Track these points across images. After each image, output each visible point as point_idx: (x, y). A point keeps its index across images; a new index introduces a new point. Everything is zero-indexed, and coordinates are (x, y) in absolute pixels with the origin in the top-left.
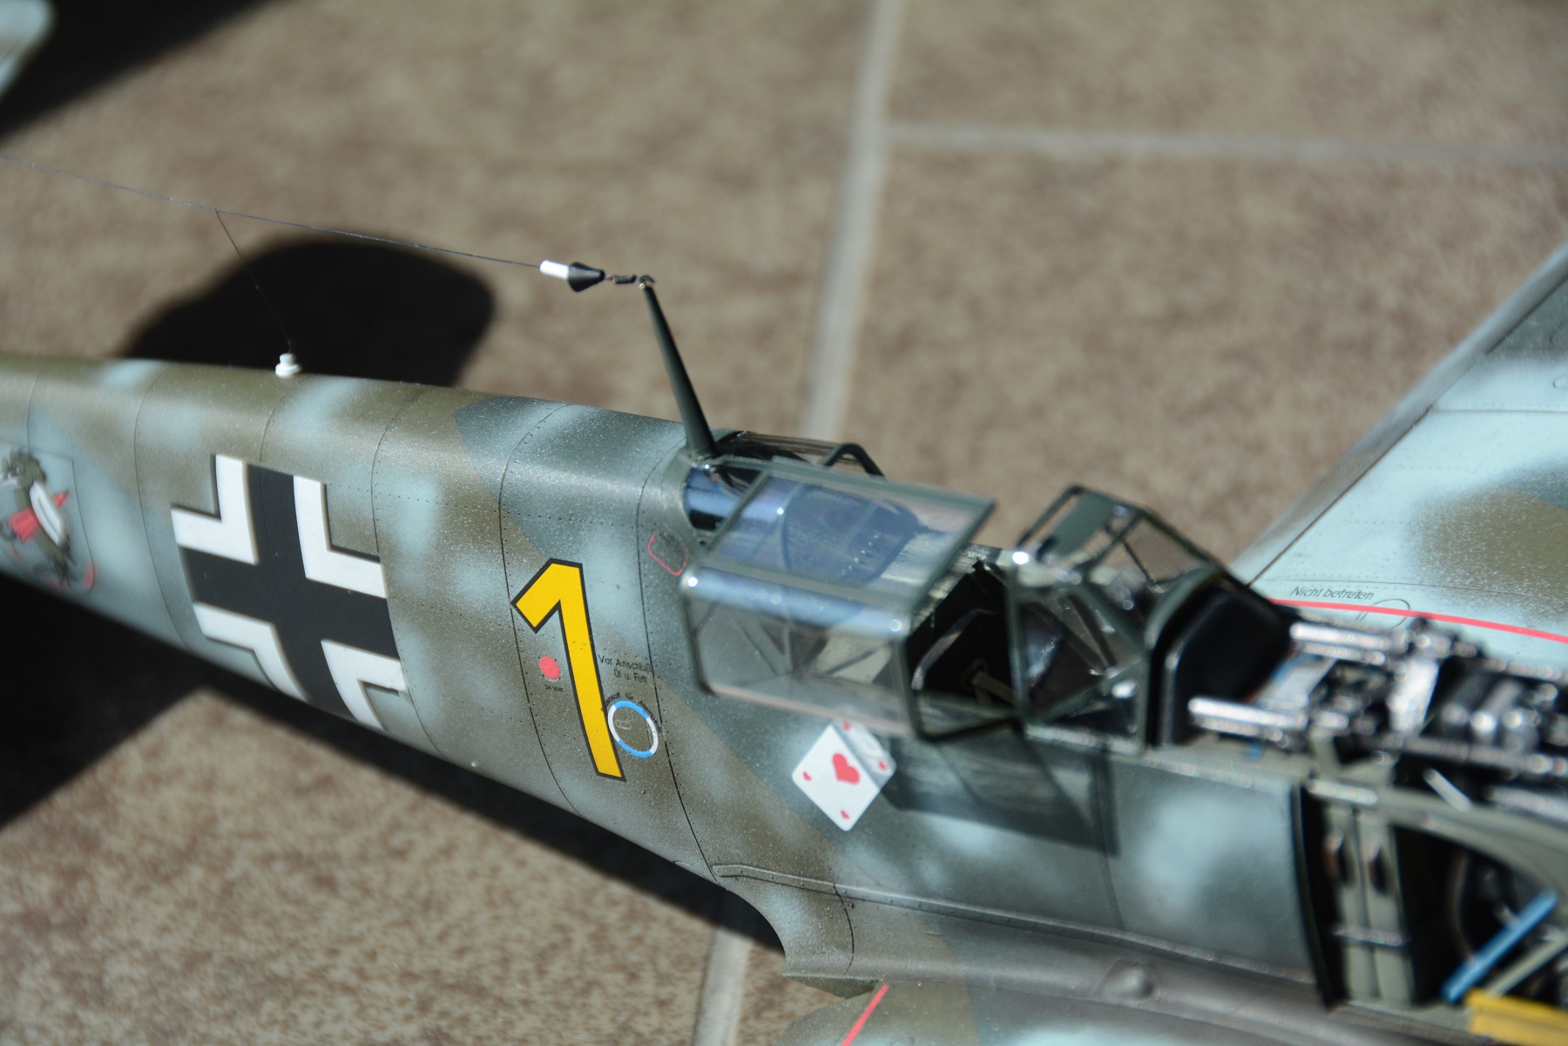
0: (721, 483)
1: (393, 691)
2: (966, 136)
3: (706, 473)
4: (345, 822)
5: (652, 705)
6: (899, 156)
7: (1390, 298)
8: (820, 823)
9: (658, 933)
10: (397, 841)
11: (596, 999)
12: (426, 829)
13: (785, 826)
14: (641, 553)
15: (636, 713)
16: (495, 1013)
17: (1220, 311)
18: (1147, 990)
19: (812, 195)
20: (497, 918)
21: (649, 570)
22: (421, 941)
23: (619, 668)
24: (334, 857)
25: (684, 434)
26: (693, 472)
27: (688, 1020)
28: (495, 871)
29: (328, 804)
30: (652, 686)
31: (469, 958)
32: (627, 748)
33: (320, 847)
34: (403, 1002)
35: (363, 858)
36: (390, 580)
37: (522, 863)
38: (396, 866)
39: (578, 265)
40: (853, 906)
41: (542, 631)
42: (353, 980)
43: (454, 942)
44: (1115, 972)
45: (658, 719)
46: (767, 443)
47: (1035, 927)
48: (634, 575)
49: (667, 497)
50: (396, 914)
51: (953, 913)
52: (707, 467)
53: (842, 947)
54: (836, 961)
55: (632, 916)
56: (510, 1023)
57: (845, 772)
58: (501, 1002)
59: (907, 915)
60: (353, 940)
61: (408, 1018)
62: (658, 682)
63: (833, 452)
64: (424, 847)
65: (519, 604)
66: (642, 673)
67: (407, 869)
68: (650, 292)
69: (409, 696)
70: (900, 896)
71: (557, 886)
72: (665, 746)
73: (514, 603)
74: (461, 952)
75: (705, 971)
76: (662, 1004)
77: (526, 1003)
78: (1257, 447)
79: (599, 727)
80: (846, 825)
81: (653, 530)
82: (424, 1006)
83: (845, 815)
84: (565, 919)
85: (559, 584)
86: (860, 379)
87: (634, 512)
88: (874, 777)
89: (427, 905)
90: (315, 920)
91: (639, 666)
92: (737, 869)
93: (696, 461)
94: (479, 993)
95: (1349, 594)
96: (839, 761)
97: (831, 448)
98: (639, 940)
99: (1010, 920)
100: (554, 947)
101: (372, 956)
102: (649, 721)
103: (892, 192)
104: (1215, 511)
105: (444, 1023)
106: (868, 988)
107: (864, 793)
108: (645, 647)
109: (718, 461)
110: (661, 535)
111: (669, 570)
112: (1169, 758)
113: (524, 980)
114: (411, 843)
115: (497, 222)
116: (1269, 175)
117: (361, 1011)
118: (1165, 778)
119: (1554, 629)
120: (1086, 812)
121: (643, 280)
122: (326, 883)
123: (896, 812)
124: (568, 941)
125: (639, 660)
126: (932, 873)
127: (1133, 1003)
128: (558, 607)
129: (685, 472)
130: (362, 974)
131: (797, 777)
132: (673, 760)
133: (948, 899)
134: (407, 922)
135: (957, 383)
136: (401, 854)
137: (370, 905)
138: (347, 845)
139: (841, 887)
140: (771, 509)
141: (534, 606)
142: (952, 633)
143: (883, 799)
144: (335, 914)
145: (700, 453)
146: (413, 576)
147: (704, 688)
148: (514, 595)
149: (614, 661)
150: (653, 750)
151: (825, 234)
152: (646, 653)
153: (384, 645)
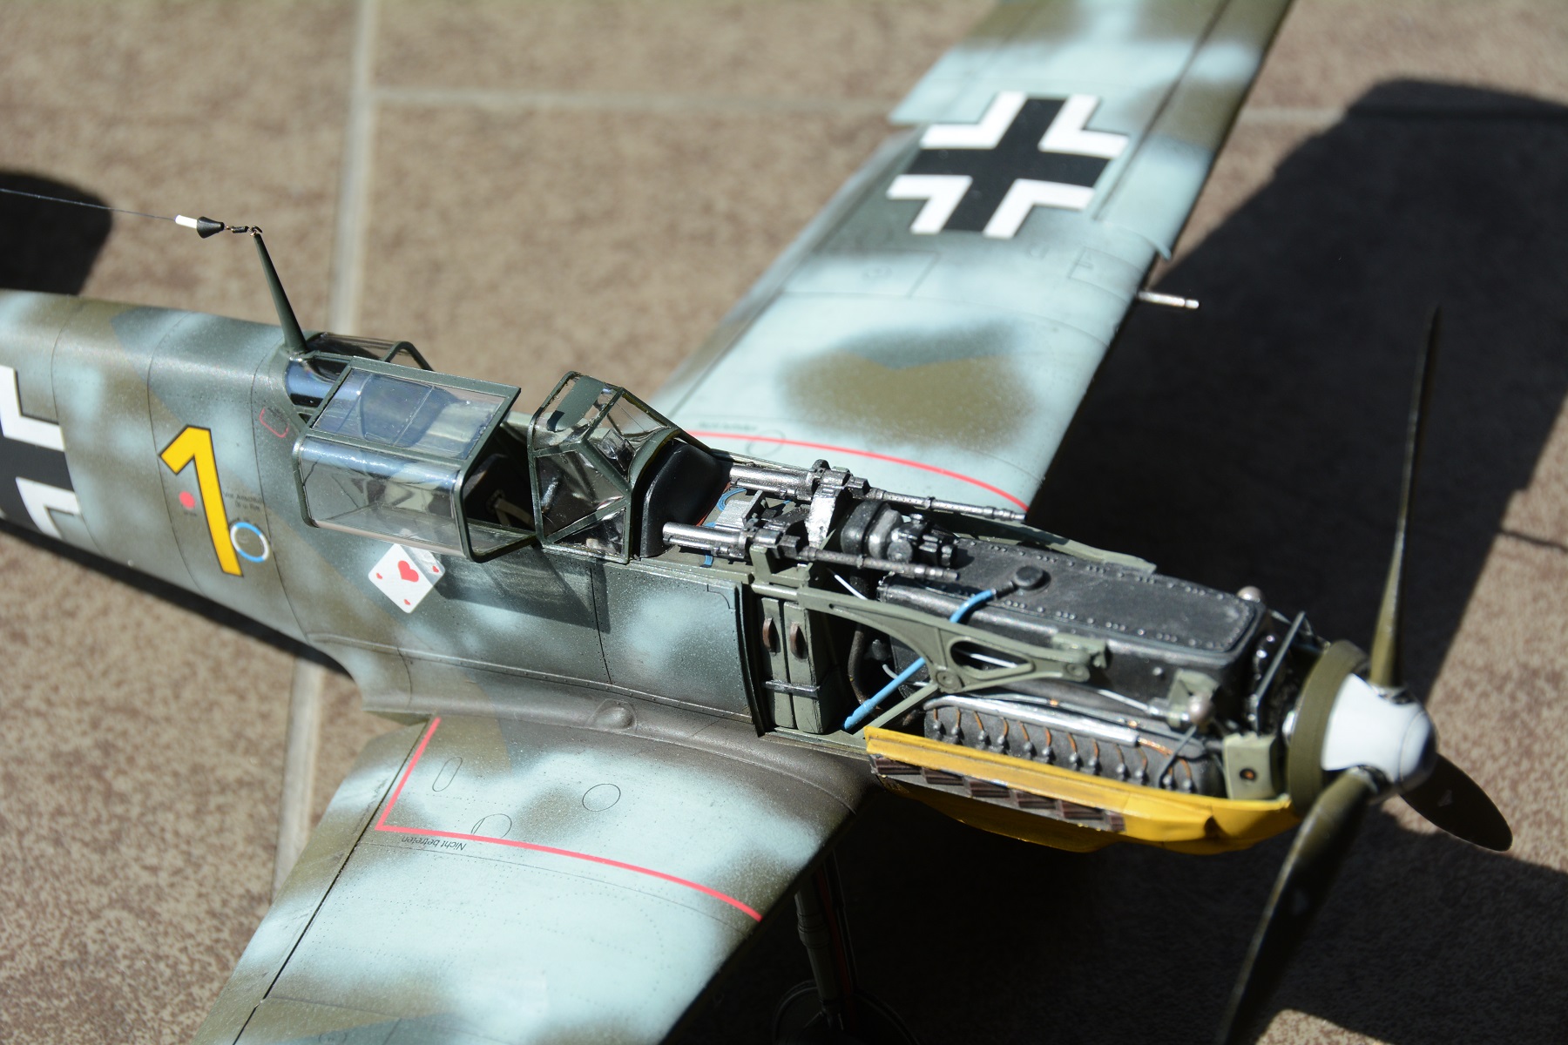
0: (312, 372)
1: (70, 514)
2: (430, 96)
3: (300, 364)
4: (30, 593)
5: (264, 526)
6: (385, 109)
7: (722, 204)
8: (389, 609)
9: (258, 666)
10: (69, 604)
11: (217, 715)
12: (89, 596)
13: (362, 607)
14: (255, 422)
15: (252, 532)
16: (146, 728)
17: (610, 215)
18: (629, 722)
19: (327, 137)
20: (143, 659)
21: (261, 433)
22: (90, 677)
23: (239, 501)
24: (23, 618)
25: (283, 335)
26: (291, 364)
27: (281, 728)
28: (139, 625)
29: (16, 580)
30: (263, 513)
31: (125, 689)
32: (245, 555)
33: (14, 610)
34: (80, 721)
35: (44, 617)
36: (67, 437)
37: (158, 618)
38: (69, 623)
39: (203, 219)
40: (412, 663)
41: (182, 474)
42: (43, 707)
43: (114, 677)
44: (605, 710)
45: (268, 534)
46: (344, 342)
47: (547, 679)
48: (250, 437)
49: (272, 381)
50: (70, 658)
51: (487, 669)
52: (300, 360)
53: (404, 690)
54: (400, 700)
55: (239, 654)
56: (158, 735)
57: (407, 573)
58: (151, 720)
59: (451, 669)
60: (41, 678)
61: (84, 734)
62: (268, 510)
63: (393, 348)
64: (87, 610)
65: (165, 456)
66: (256, 504)
67: (76, 625)
68: (258, 237)
69: (82, 517)
70: (446, 657)
71: (184, 634)
72: (274, 555)
73: (160, 455)
74: (119, 684)
75: (291, 692)
76: (265, 717)
77: (168, 719)
78: (643, 310)
79: (226, 541)
80: (408, 609)
81: (263, 406)
82: (95, 724)
83: (407, 603)
84: (191, 657)
85: (193, 442)
86: (370, 267)
87: (249, 393)
88: (429, 577)
89: (92, 651)
90: (13, 664)
91: (254, 500)
92: (327, 636)
93: (293, 356)
94: (133, 713)
95: (739, 427)
96: (403, 567)
97: (391, 345)
98: (244, 671)
99: (528, 674)
100: (185, 678)
101: (56, 689)
102: (262, 537)
103: (381, 135)
104: (619, 354)
105: (110, 737)
106: (425, 719)
107: (422, 588)
108: (258, 487)
109: (309, 356)
110: (269, 409)
111: (276, 434)
112: (646, 565)
113: (165, 702)
114: (78, 607)
115: (109, 160)
116: (636, 120)
117: (50, 730)
118: (645, 579)
119: (887, 452)
120: (586, 603)
121: (253, 230)
122: (19, 637)
123: (446, 600)
124: (194, 674)
125: (254, 495)
126: (471, 642)
127: (619, 732)
128: (193, 459)
129: (285, 364)
130: (49, 702)
131: (372, 576)
132: (280, 563)
133: (482, 659)
134: (79, 664)
135: (437, 267)
136: (71, 614)
137: (52, 652)
138: (32, 609)
139: (404, 650)
140: (351, 391)
141: (176, 458)
142: (479, 472)
143: (436, 591)
144: (27, 658)
145: (296, 350)
146: (85, 436)
147: (311, 523)
148: (160, 448)
149: (235, 496)
150: (265, 556)
151: (338, 164)
152: (259, 490)
153: (64, 482)
